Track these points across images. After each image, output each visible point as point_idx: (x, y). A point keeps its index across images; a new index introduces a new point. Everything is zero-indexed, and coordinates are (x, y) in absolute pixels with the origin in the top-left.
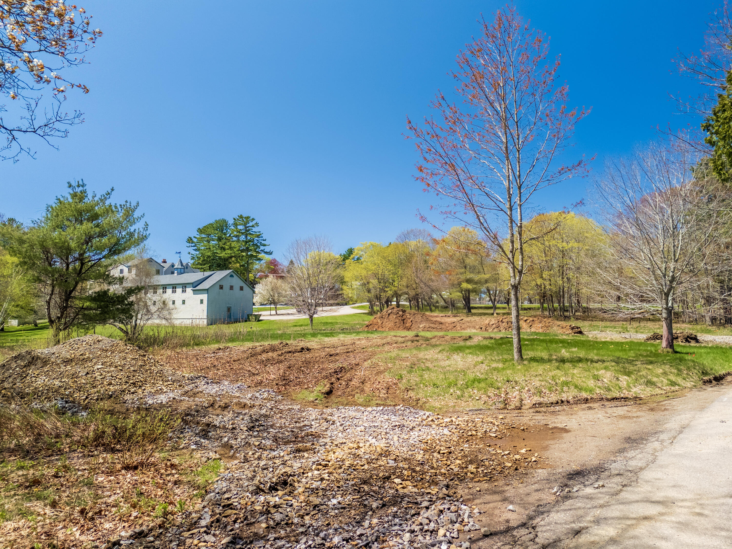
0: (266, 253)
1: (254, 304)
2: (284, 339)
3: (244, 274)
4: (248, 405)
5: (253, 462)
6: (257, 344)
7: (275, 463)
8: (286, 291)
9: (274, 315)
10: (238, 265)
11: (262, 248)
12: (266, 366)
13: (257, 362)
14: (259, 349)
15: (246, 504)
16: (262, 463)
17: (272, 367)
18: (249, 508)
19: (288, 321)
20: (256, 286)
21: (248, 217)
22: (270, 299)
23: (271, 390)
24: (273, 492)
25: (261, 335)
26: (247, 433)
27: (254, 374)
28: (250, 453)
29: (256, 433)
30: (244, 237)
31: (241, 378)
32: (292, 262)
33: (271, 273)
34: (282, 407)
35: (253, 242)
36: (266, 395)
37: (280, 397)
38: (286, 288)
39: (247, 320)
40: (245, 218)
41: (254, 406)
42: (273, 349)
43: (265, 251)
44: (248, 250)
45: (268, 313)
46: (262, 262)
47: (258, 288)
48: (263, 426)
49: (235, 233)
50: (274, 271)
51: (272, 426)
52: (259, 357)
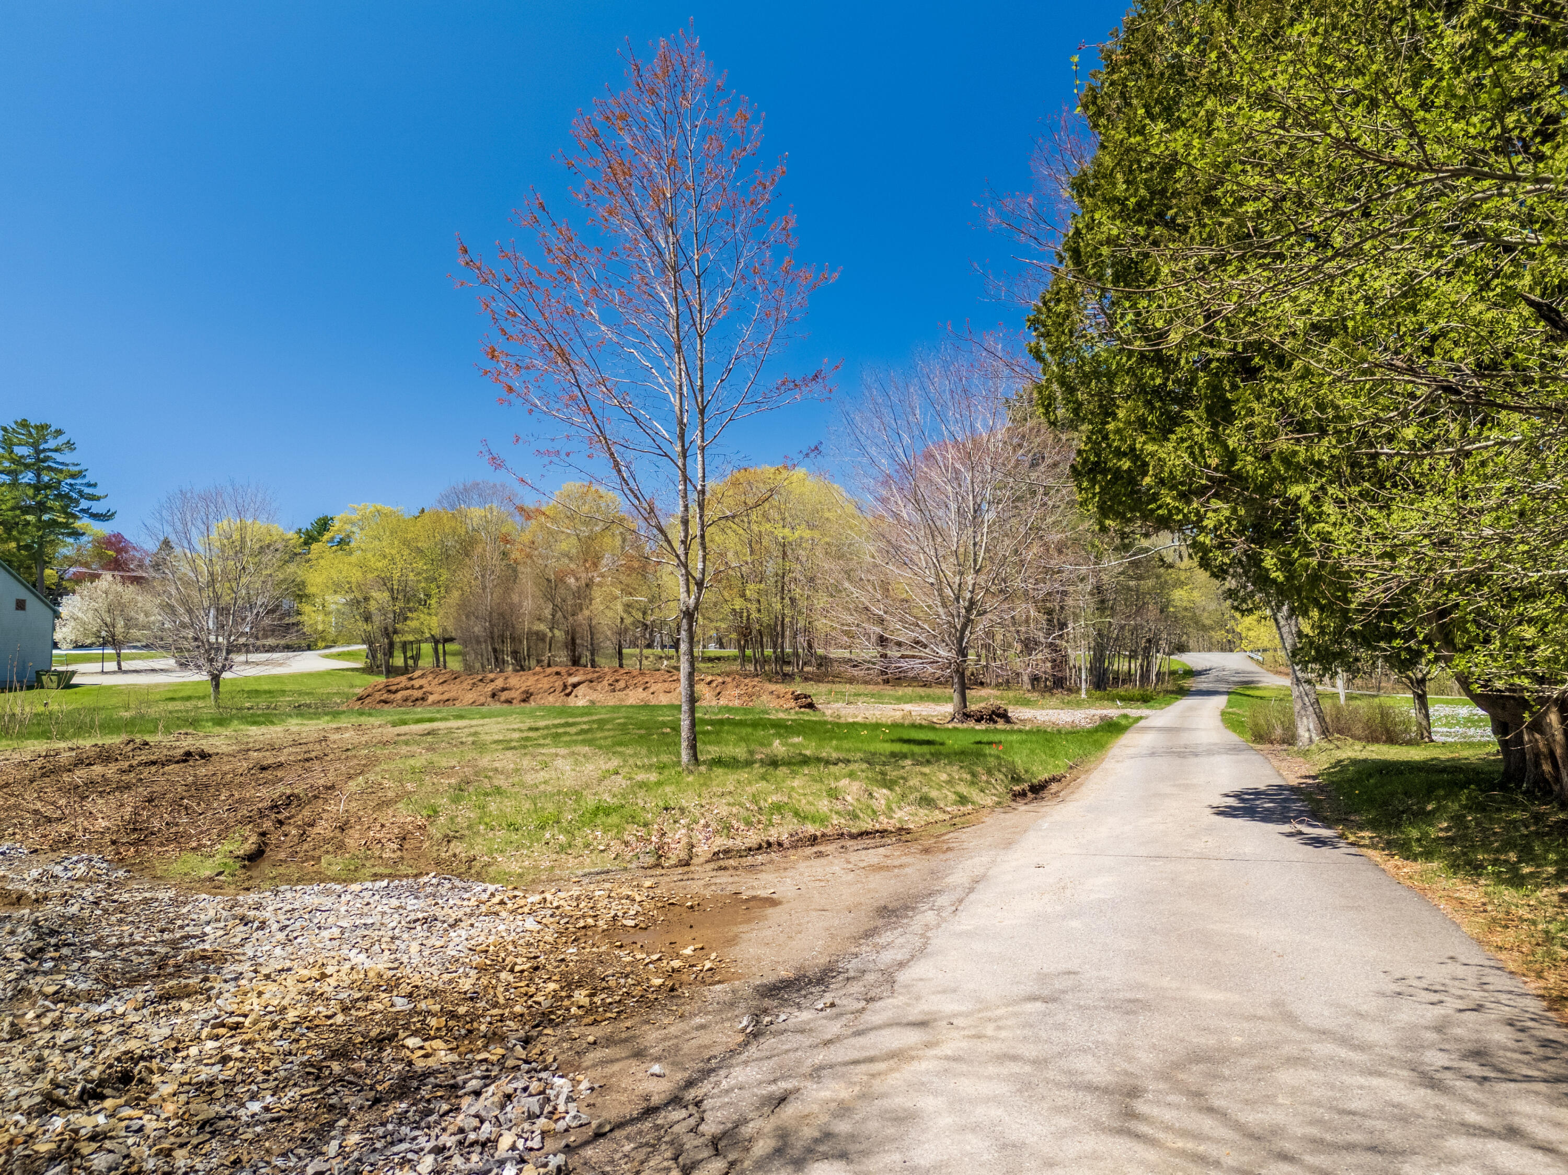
0: (96, 516)
1: (55, 645)
2: (139, 732)
3: (29, 567)
4: (29, 897)
5: (36, 1037)
6: (62, 745)
7: (100, 1033)
8: (147, 615)
9: (114, 672)
10: (13, 545)
11: (84, 504)
12: (83, 798)
13: (60, 789)
14: (65, 757)
15: (11, 1142)
16: (62, 1037)
17: (100, 801)
18: (18, 1151)
19: (149, 688)
20: (64, 600)
21: (43, 428)
22: (103, 634)
23: (96, 857)
24: (91, 1103)
25: (73, 723)
26: (23, 965)
27: (49, 820)
28: (31, 1015)
29: (52, 964)
30: (30, 475)
31: (10, 831)
32: (166, 543)
33: (104, 568)
34: (125, 897)
35: (57, 489)
36: (81, 869)
37: (121, 873)
38: (148, 606)
39: (35, 682)
40: (36, 427)
41: (46, 898)
42: (106, 756)
43: (93, 510)
44: (41, 508)
45: (97, 667)
46: (84, 539)
47: (70, 606)
48: (69, 945)
49: (7, 464)
50: (116, 565)
51: (95, 946)
52: (66, 777)
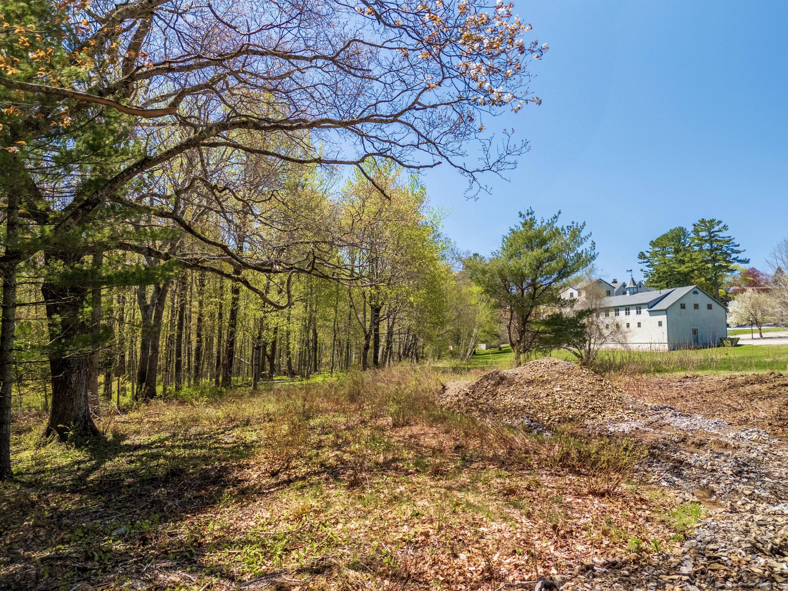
0: (740, 261)
1: (728, 326)
2: (777, 368)
3: (712, 289)
4: (730, 446)
5: (744, 514)
6: (737, 374)
7: (776, 521)
8: (773, 308)
9: (759, 339)
10: (703, 279)
11: (734, 256)
12: (752, 400)
13: (739, 395)
14: (740, 380)
15: (739, 562)
16: (757, 518)
17: (760, 403)
18: (743, 567)
19: (779, 347)
20: (730, 303)
21: (712, 221)
22: (751, 319)
23: (762, 431)
24: (777, 556)
25: (741, 363)
26: (732, 478)
27: (736, 410)
28: (739, 503)
29: (746, 480)
30: (708, 245)
31: (718, 413)
32: (779, 270)
33: (748, 286)
34: (780, 453)
35: (721, 250)
36: (755, 436)
37: (776, 441)
38: (774, 304)
39: (720, 344)
40: (709, 222)
41: (739, 447)
42: (760, 380)
43: (739, 259)
44: (714, 260)
45: (750, 336)
46: (736, 272)
47: (732, 306)
48: (754, 472)
49: (696, 241)
50: (754, 284)
51: (767, 475)
52: (741, 389)
